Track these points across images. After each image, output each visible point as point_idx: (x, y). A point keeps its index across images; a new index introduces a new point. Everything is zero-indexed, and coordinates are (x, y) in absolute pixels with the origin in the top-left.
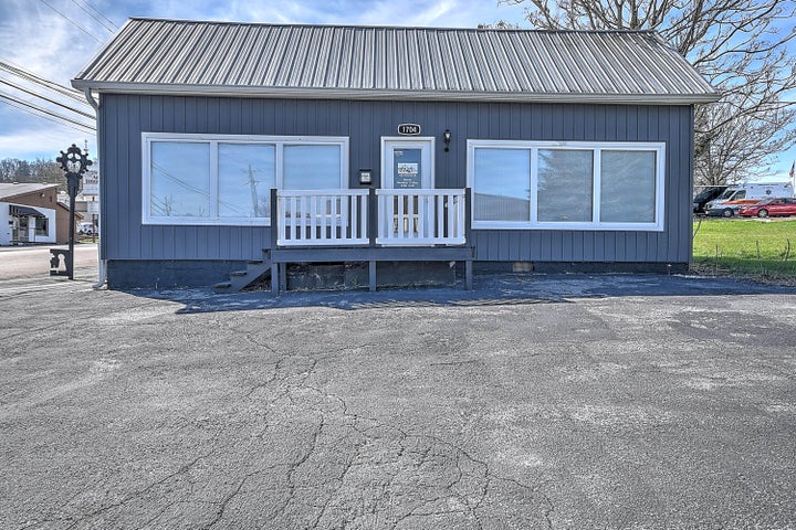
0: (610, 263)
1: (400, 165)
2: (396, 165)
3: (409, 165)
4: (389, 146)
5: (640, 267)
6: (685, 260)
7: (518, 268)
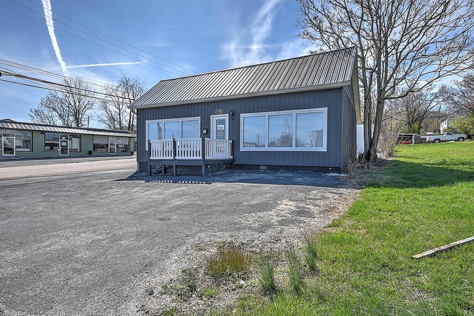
0: (301, 166)
1: (218, 126)
2: (217, 126)
3: (221, 126)
4: (214, 119)
5: (316, 169)
6: (339, 166)
7: (262, 168)
